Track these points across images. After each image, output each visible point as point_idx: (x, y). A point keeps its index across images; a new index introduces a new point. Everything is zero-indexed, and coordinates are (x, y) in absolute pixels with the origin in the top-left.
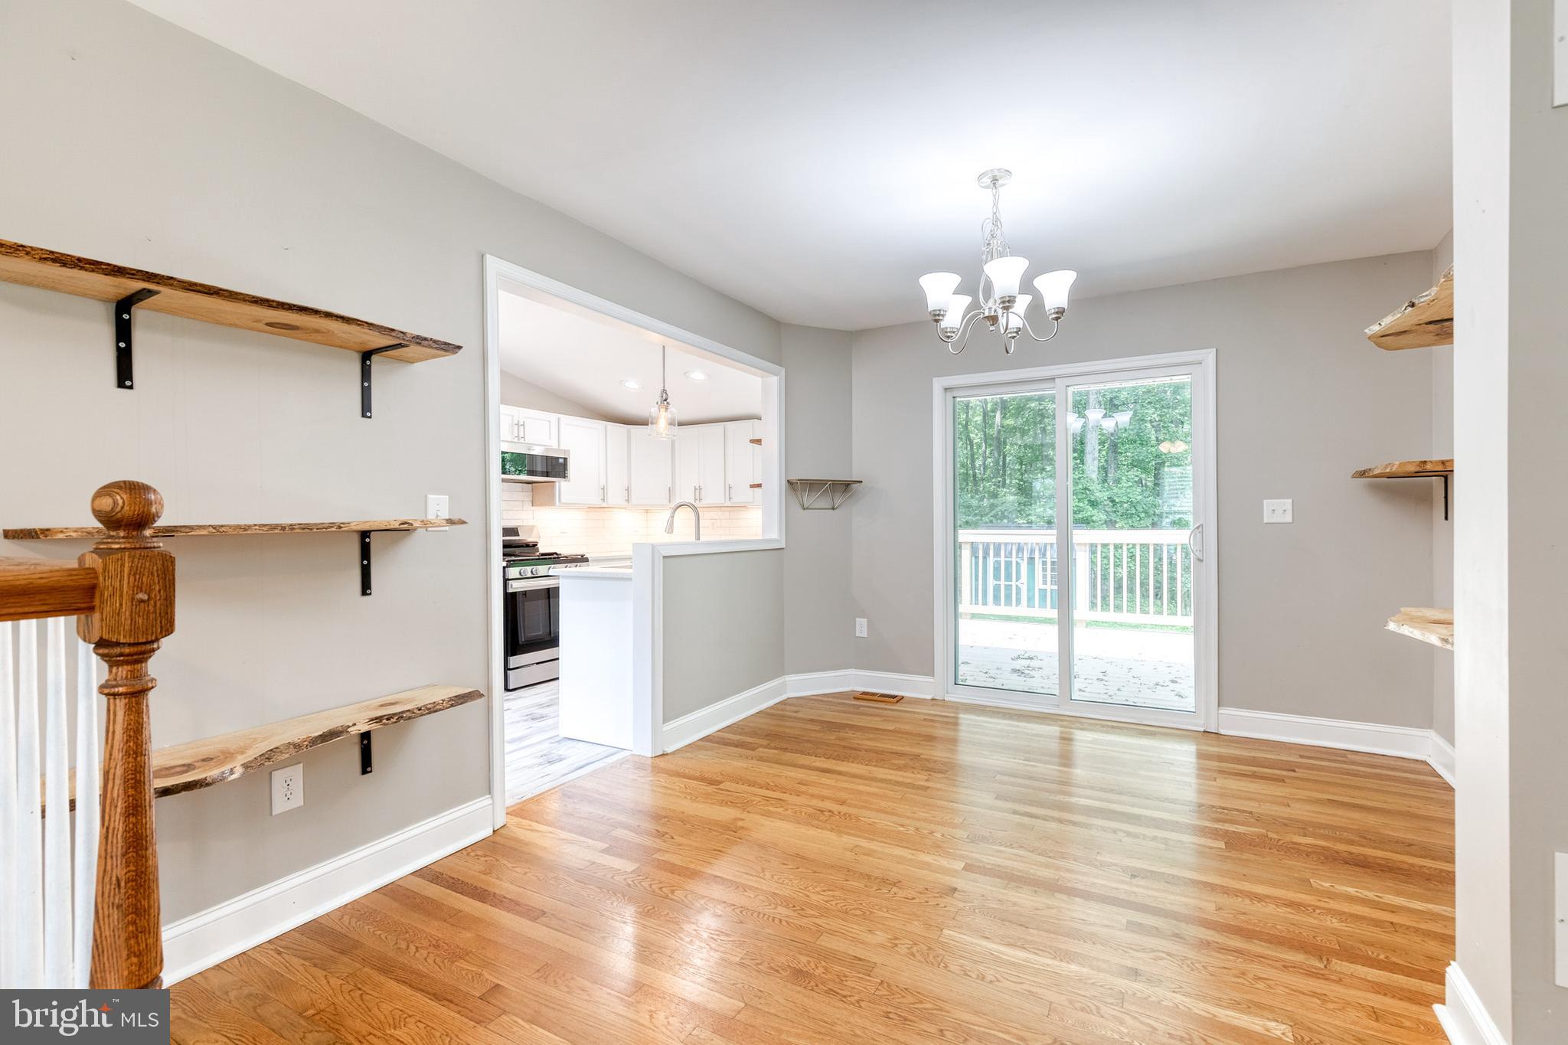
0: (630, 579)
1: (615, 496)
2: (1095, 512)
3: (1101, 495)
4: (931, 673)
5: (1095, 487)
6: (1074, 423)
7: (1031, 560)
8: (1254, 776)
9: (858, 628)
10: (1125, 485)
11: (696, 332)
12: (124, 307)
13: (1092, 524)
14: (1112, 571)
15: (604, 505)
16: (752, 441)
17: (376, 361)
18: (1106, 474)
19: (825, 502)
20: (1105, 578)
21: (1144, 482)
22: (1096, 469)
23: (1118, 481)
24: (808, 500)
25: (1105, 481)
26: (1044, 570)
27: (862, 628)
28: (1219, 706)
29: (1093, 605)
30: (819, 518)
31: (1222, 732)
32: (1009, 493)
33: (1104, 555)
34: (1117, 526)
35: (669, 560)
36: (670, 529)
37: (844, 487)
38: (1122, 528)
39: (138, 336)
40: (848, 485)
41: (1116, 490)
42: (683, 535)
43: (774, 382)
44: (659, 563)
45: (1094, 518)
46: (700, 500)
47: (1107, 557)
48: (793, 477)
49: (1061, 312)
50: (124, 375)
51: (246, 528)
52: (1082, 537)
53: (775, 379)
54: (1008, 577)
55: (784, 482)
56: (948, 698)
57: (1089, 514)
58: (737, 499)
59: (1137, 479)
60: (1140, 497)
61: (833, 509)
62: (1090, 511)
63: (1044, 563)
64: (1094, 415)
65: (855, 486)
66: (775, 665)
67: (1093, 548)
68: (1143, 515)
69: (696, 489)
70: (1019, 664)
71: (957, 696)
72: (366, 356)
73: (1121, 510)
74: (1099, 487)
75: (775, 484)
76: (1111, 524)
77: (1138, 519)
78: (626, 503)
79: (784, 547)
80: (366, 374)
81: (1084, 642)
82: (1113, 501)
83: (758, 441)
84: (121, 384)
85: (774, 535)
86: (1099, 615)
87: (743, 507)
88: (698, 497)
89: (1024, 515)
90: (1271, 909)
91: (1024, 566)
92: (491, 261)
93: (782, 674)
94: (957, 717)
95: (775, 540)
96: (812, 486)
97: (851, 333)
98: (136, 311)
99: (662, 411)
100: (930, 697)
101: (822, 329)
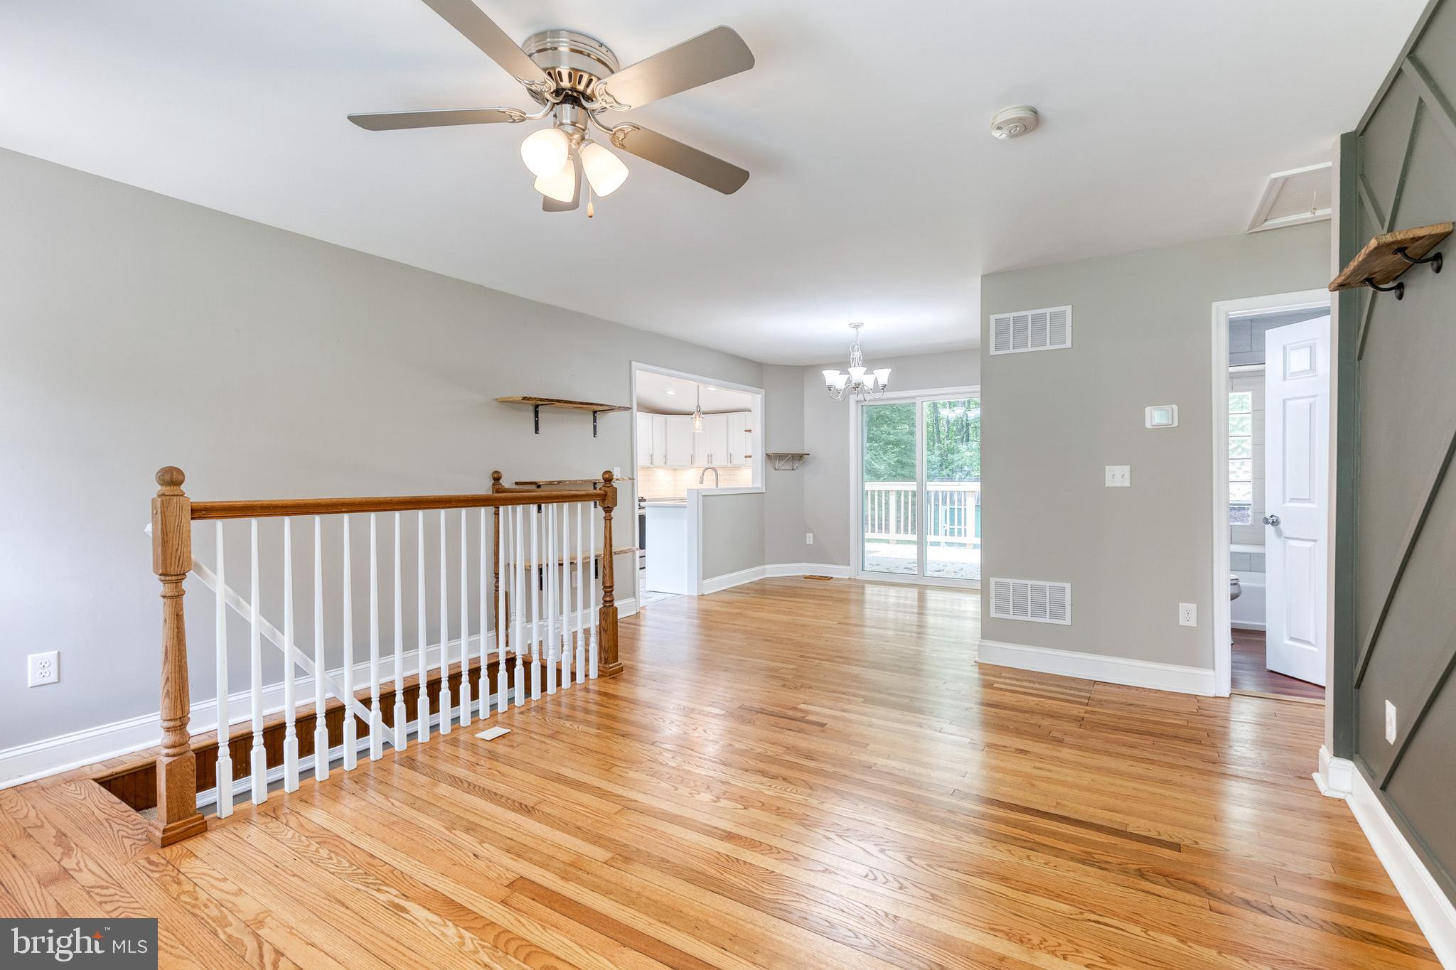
0: (686, 507)
1: (658, 460)
4: (848, 564)
9: (808, 539)
12: (537, 406)
15: (652, 466)
16: (746, 431)
17: (598, 415)
19: (788, 466)
24: (778, 465)
27: (810, 538)
30: (785, 475)
35: (705, 498)
36: (702, 482)
37: (800, 457)
39: (540, 415)
40: (802, 456)
42: (709, 484)
43: (759, 399)
44: (701, 498)
48: (770, 452)
50: (537, 430)
51: (576, 481)
53: (759, 396)
54: (959, 523)
55: (764, 455)
56: (858, 578)
58: (736, 462)
61: (793, 470)
65: (806, 456)
66: (759, 559)
69: (709, 456)
71: (863, 576)
72: (595, 412)
75: (759, 456)
78: (664, 464)
79: (764, 491)
80: (595, 421)
83: (750, 431)
84: (536, 433)
85: (759, 485)
87: (738, 467)
88: (711, 461)
92: (634, 364)
93: (763, 564)
94: (863, 587)
95: (759, 488)
96: (781, 457)
97: (803, 367)
98: (540, 407)
99: (697, 417)
100: (847, 577)
101: (786, 366)
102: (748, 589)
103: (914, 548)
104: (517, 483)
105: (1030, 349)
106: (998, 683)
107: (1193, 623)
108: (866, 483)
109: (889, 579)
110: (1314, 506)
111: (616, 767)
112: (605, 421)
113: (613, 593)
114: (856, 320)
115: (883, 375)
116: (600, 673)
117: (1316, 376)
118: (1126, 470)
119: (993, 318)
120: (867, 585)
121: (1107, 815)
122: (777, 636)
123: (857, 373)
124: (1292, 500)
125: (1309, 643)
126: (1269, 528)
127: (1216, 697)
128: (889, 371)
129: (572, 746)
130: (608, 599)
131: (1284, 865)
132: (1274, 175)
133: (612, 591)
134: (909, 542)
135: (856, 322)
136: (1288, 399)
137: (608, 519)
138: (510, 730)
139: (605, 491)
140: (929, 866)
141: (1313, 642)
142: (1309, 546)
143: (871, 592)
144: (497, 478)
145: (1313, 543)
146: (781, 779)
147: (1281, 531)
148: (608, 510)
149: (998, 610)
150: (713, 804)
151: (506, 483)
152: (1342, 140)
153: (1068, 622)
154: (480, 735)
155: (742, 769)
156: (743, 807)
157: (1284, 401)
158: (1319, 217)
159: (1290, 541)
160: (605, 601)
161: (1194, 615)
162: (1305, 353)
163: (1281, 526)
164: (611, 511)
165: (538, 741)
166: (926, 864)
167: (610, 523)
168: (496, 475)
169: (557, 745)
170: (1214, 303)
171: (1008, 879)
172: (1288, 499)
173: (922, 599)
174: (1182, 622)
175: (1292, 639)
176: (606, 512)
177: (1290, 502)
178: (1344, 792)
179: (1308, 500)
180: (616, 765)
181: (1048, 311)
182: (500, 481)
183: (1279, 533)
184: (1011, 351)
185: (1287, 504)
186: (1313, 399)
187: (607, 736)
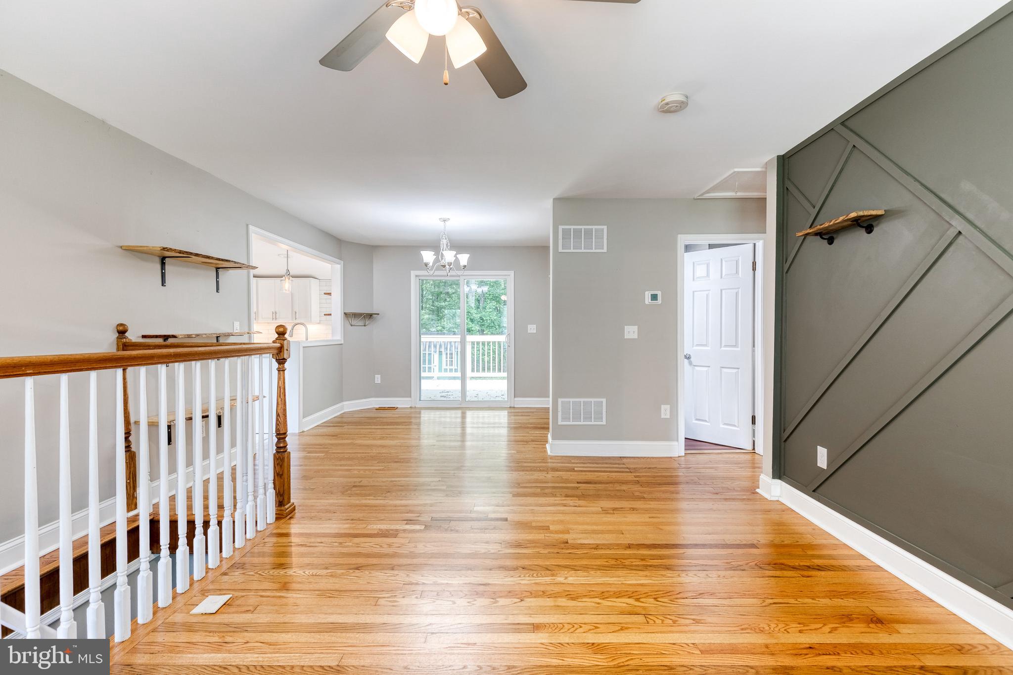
2: (473, 325)
3: (477, 316)
4: (411, 396)
5: (473, 311)
6: (466, 289)
7: (440, 353)
8: (522, 415)
9: (376, 380)
10: (488, 311)
11: (310, 247)
12: (163, 257)
13: (472, 332)
14: (481, 357)
16: (325, 294)
17: (220, 271)
18: (479, 303)
19: (361, 323)
20: (478, 361)
21: (498, 308)
22: (474, 301)
23: (484, 308)
24: (354, 322)
25: (478, 308)
26: (447, 358)
27: (378, 379)
28: (514, 397)
29: (473, 370)
30: (359, 330)
31: (515, 406)
32: (425, 313)
33: (478, 349)
34: (484, 333)
35: (305, 348)
37: (370, 316)
38: (487, 334)
39: (166, 267)
40: (371, 315)
41: (484, 313)
43: (338, 267)
44: (301, 349)
45: (473, 329)
46: (276, 319)
47: (479, 350)
48: (347, 311)
49: (465, 266)
50: (163, 283)
52: (470, 338)
55: (343, 314)
56: (416, 406)
57: (470, 326)
59: (494, 307)
60: (496, 317)
61: (365, 326)
62: (471, 325)
63: (447, 354)
64: (474, 287)
65: (374, 316)
66: (339, 397)
67: (473, 343)
68: (497, 327)
69: (273, 313)
70: (443, 394)
71: (419, 405)
72: (218, 269)
73: (487, 324)
74: (475, 311)
75: (338, 314)
76: (482, 332)
77: (495, 329)
79: (343, 343)
80: (217, 276)
81: (471, 385)
82: (482, 319)
83: (329, 294)
84: (162, 285)
85: (338, 337)
86: (476, 374)
88: (274, 317)
89: (435, 326)
90: (518, 437)
91: (436, 356)
92: (251, 227)
93: (342, 401)
94: (420, 413)
95: (338, 340)
96: (356, 315)
97: (373, 246)
98: (167, 259)
99: (287, 279)
100: (409, 406)
101: (360, 244)
102: (332, 422)
103: (459, 382)
104: (144, 337)
105: (583, 250)
106: (577, 467)
107: (668, 416)
108: (422, 336)
109: (441, 405)
110: (709, 348)
111: (380, 600)
112: (228, 277)
113: (287, 439)
114: (445, 216)
115: (464, 259)
116: (278, 516)
117: (709, 280)
118: (635, 328)
119: (561, 228)
120: (423, 412)
121: (709, 537)
122: (400, 457)
123: (449, 256)
124: (726, 346)
125: (705, 421)
126: (686, 360)
127: (679, 456)
128: (468, 256)
129: (317, 592)
130: (282, 445)
131: (783, 541)
132: (736, 170)
133: (285, 438)
134: (454, 378)
135: (445, 217)
136: (696, 291)
137: (281, 370)
138: (231, 596)
139: (281, 344)
140: (671, 601)
141: (708, 420)
142: (706, 370)
143: (425, 416)
144: (122, 331)
145: (737, 370)
146: (521, 569)
147: (691, 362)
148: (281, 361)
149: (563, 419)
150: (494, 605)
151: (133, 336)
152: (777, 158)
153: (604, 423)
154: (197, 610)
155: (487, 569)
156: (519, 600)
157: (694, 292)
158: (738, 196)
159: (696, 367)
160: (277, 447)
161: (668, 412)
162: (704, 267)
163: (692, 359)
164: (284, 363)
165: (273, 597)
166: (669, 600)
167: (284, 373)
168: (121, 328)
169: (301, 596)
170: (679, 235)
171: (714, 593)
172: (695, 345)
173: (464, 417)
174: (663, 416)
175: (697, 420)
176: (279, 363)
177: (724, 347)
178: (777, 496)
179: (706, 345)
180: (379, 598)
181: (594, 227)
182: (126, 334)
183: (690, 363)
184: (572, 250)
185: (695, 348)
186: (708, 292)
187: (342, 573)
